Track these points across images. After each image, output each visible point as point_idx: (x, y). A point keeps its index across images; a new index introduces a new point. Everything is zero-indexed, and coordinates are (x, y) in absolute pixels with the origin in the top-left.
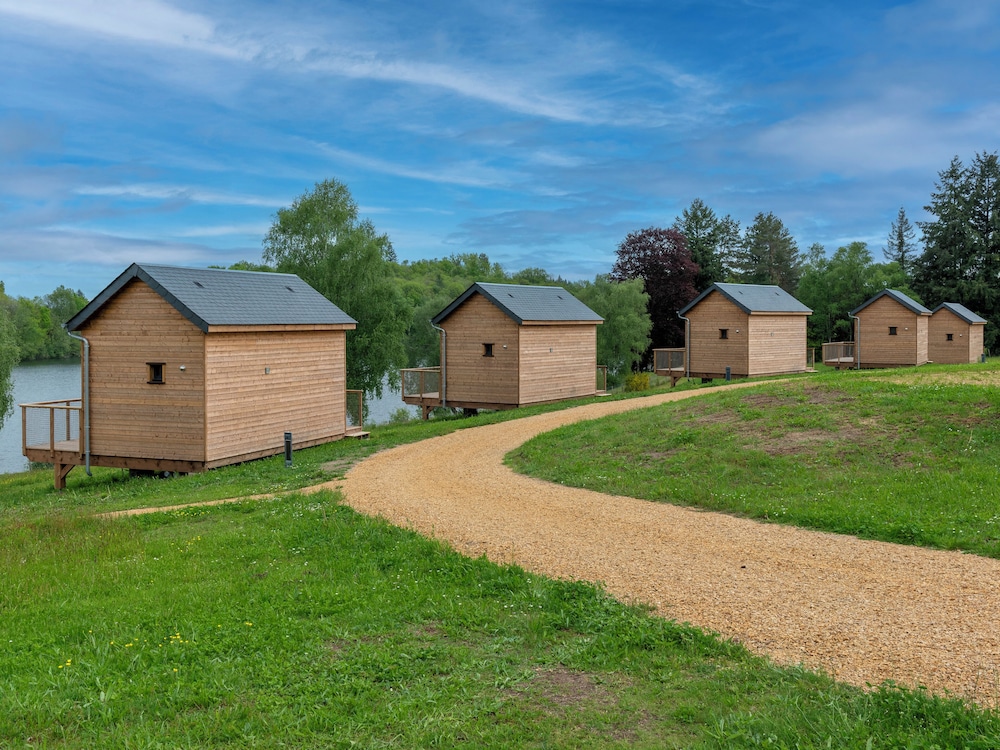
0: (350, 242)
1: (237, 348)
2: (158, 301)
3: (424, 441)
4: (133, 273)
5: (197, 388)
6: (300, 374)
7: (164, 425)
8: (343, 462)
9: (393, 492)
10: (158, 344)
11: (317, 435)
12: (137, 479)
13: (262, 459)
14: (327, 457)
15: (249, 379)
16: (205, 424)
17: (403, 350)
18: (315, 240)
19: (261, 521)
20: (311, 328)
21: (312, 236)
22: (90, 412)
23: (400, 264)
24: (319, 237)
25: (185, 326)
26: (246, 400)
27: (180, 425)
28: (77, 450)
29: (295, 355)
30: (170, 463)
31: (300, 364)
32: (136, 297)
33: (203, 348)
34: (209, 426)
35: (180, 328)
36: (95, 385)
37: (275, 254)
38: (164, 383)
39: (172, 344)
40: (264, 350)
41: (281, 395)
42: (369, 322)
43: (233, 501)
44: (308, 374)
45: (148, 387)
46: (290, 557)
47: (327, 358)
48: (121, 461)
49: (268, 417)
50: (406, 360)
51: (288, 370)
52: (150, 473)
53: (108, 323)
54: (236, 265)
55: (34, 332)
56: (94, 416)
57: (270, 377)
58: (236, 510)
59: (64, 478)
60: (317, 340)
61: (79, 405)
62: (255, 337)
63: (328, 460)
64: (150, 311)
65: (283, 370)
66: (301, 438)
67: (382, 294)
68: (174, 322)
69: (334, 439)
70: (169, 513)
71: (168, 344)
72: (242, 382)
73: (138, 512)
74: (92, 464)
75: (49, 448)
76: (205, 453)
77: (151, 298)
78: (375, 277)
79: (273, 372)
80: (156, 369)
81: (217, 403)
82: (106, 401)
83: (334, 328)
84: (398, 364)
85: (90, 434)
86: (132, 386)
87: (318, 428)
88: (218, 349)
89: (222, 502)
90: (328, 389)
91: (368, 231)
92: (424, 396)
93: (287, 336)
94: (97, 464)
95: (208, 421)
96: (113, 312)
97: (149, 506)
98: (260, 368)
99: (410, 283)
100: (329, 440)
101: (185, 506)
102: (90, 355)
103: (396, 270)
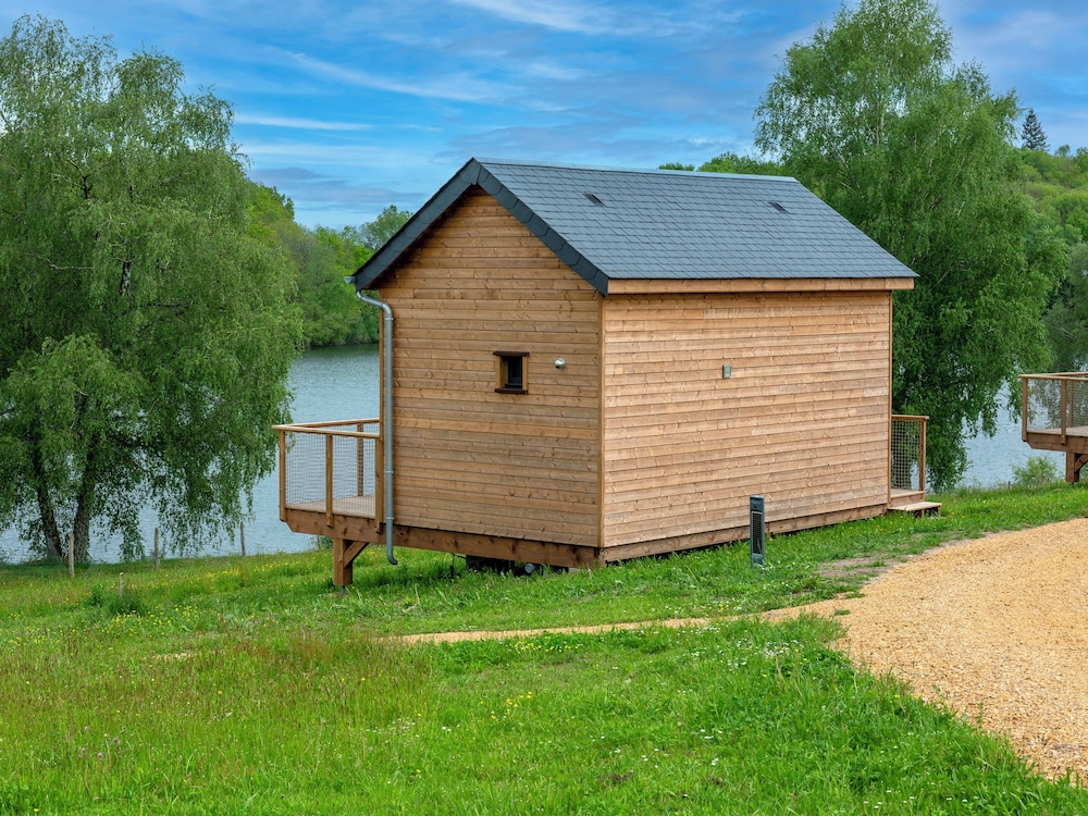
0: (933, 111)
1: (666, 326)
2: (516, 232)
3: (1049, 527)
4: (472, 178)
5: (585, 403)
6: (794, 380)
7: (525, 473)
8: (867, 562)
9: (947, 629)
10: (515, 315)
11: (829, 505)
12: (473, 576)
13: (714, 547)
14: (837, 550)
15: (688, 387)
16: (600, 473)
17: (1043, 334)
18: (861, 104)
19: (670, 670)
20: (818, 286)
21: (854, 99)
22: (395, 443)
23: (1052, 153)
24: (871, 99)
25: (565, 280)
26: (683, 429)
27: (554, 475)
28: (372, 514)
29: (783, 342)
30: (535, 548)
31: (794, 360)
32: (477, 225)
33: (599, 324)
34: (607, 478)
35: (556, 286)
36: (403, 393)
37: (780, 137)
38: (525, 393)
39: (541, 317)
40: (721, 331)
41: (754, 422)
42: (971, 274)
43: (630, 627)
44: (811, 379)
45: (497, 398)
46: (692, 744)
47: (852, 348)
48: (449, 539)
49: (727, 464)
50: (1048, 354)
51: (769, 371)
52: (499, 566)
53: (425, 276)
54: (716, 161)
55: (342, 292)
56: (402, 452)
57: (733, 385)
58: (632, 645)
59: (349, 567)
60: (829, 312)
61: (374, 430)
62: (701, 304)
63: (836, 557)
64: (502, 253)
65: (759, 371)
66: (795, 511)
67: (1000, 217)
68: (545, 274)
69: (864, 514)
70: (507, 642)
71: (534, 316)
72: (675, 392)
73: (453, 638)
74: (397, 542)
75: (322, 508)
76: (600, 530)
77: (505, 226)
78: (986, 182)
79: (739, 374)
80: (512, 365)
81: (624, 434)
82: (423, 423)
83: (868, 286)
84: (1033, 363)
85: (394, 485)
86: (468, 397)
87: (831, 490)
88: (626, 328)
89: (608, 628)
90: (853, 412)
91: (974, 87)
92: (1070, 431)
93: (768, 303)
94: (406, 543)
95: (607, 469)
96: (436, 253)
97: (481, 627)
98: (711, 365)
99: (1071, 194)
100: (855, 516)
101: (539, 632)
102: (394, 335)
103: (1042, 167)
